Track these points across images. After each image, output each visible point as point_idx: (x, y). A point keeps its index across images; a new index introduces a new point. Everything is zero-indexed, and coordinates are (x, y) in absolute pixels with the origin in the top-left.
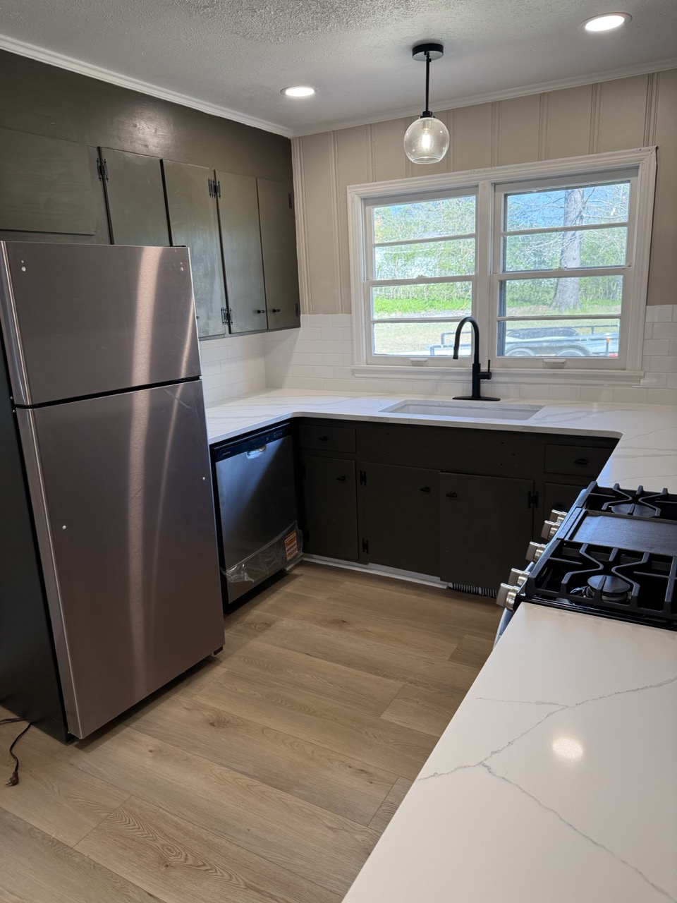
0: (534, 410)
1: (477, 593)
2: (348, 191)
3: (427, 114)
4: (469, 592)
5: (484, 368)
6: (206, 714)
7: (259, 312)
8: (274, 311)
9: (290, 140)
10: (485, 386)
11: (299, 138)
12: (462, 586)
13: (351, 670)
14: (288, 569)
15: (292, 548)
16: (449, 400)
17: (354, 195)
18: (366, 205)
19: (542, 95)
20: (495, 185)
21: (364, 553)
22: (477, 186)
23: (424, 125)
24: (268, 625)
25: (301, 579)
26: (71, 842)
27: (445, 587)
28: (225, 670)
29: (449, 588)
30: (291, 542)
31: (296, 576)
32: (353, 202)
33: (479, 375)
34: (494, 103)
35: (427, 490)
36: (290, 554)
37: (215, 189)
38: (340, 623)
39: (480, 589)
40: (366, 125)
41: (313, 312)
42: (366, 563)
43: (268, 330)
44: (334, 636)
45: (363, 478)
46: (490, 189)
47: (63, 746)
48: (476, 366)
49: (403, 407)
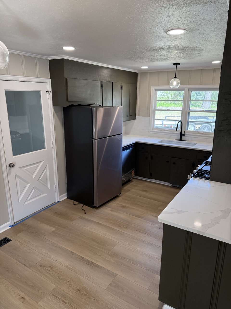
0: (195, 144)
1: (178, 187)
2: (152, 87)
3: (175, 78)
4: (176, 187)
5: (183, 133)
6: (120, 205)
7: (128, 116)
8: (131, 116)
9: (137, 73)
10: (183, 138)
11: (140, 73)
12: (175, 185)
13: (150, 200)
14: (131, 179)
15: (133, 174)
16: (174, 140)
17: (153, 88)
18: (156, 90)
19: (202, 70)
20: (189, 89)
21: (150, 177)
22: (184, 89)
23: (174, 80)
24: (129, 190)
25: (134, 182)
26: (101, 223)
27: (170, 185)
28: (122, 198)
29: (171, 186)
30: (133, 172)
31: (133, 181)
32: (153, 90)
33: (182, 135)
34: (190, 70)
35: (168, 162)
36: (133, 175)
37: (122, 88)
38: (146, 191)
39: (179, 186)
40: (158, 72)
41: (139, 116)
42: (151, 179)
43: (129, 120)
44: (145, 193)
45: (152, 158)
46: (187, 90)
47: (92, 209)
48: (181, 132)
49: (162, 141)
